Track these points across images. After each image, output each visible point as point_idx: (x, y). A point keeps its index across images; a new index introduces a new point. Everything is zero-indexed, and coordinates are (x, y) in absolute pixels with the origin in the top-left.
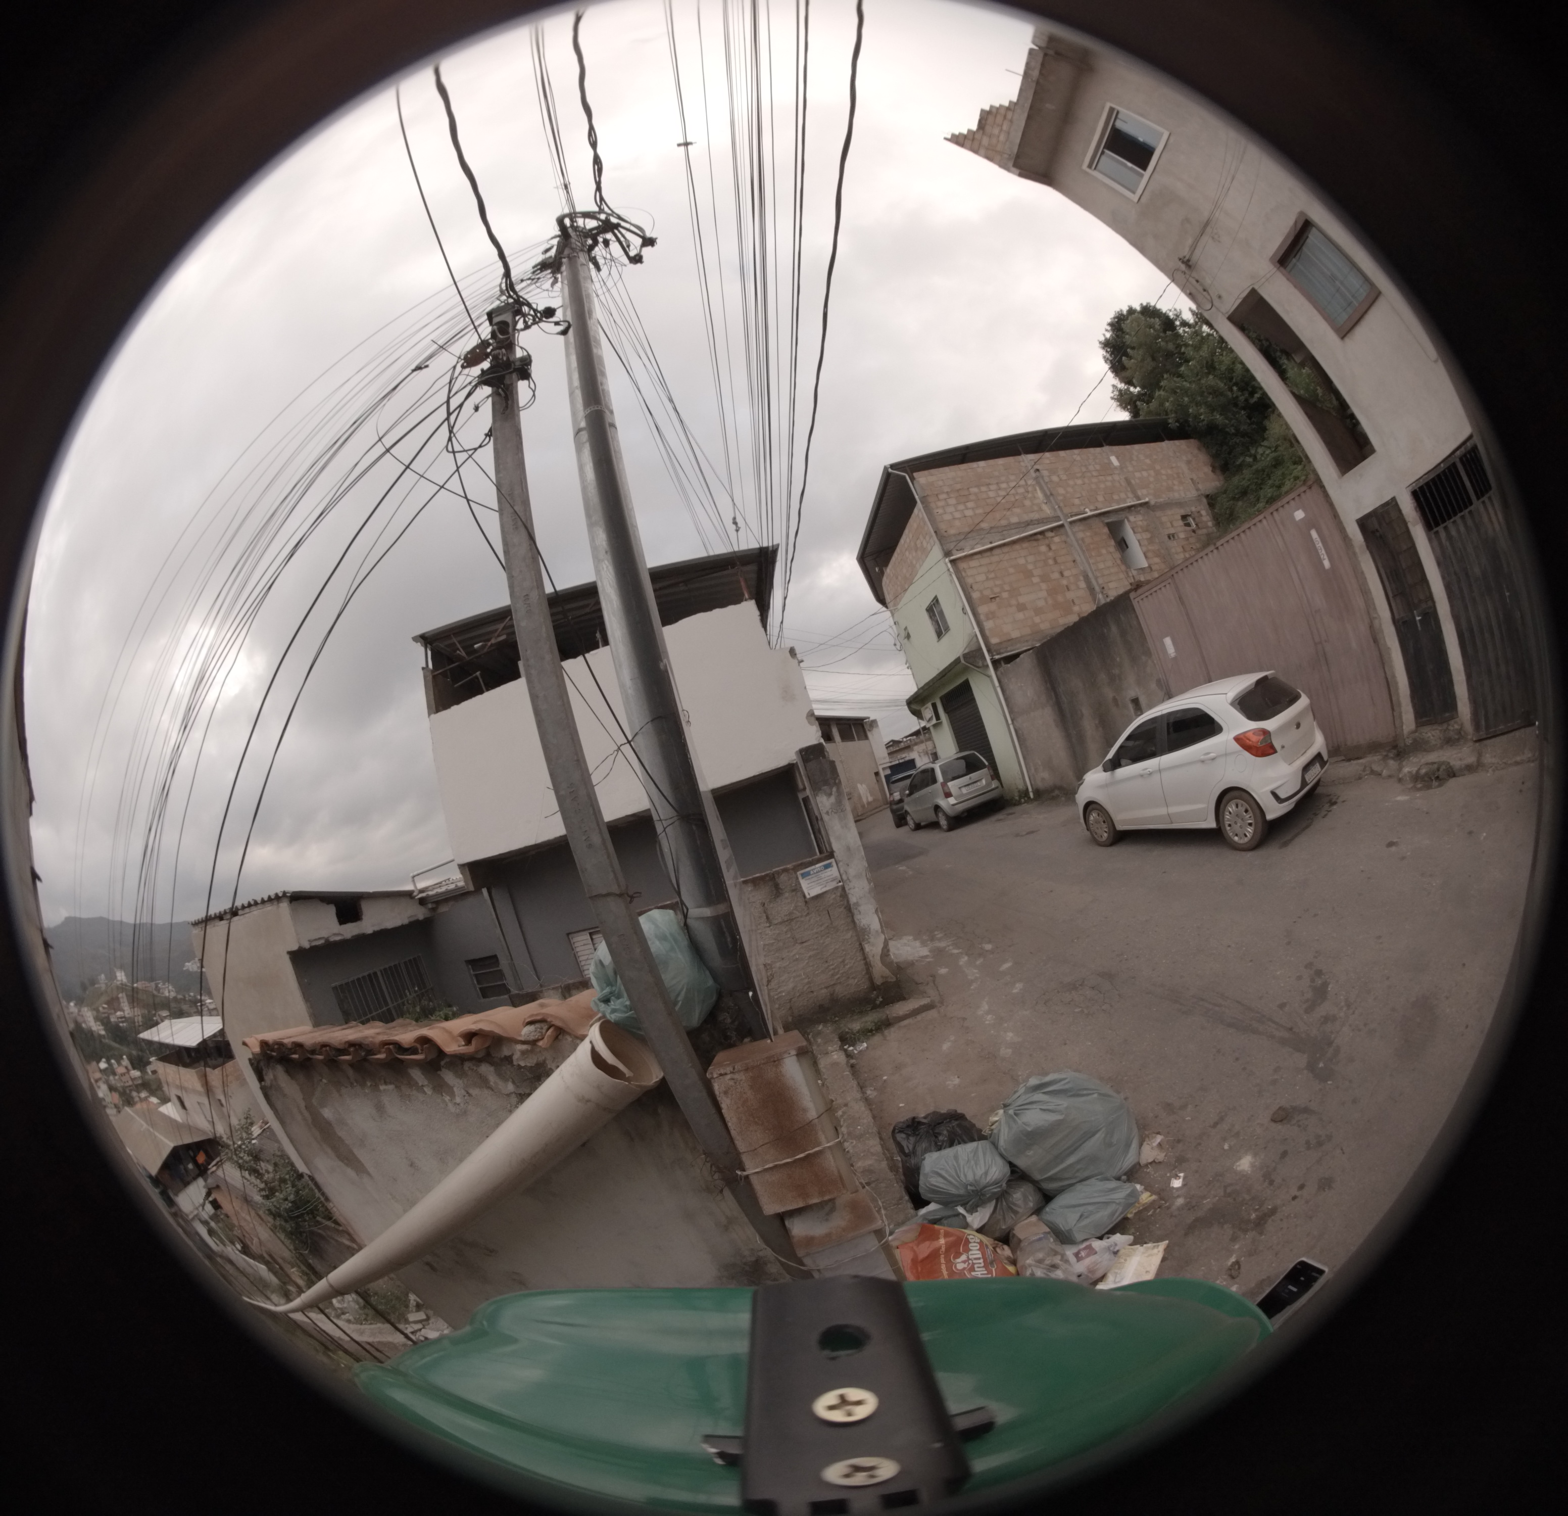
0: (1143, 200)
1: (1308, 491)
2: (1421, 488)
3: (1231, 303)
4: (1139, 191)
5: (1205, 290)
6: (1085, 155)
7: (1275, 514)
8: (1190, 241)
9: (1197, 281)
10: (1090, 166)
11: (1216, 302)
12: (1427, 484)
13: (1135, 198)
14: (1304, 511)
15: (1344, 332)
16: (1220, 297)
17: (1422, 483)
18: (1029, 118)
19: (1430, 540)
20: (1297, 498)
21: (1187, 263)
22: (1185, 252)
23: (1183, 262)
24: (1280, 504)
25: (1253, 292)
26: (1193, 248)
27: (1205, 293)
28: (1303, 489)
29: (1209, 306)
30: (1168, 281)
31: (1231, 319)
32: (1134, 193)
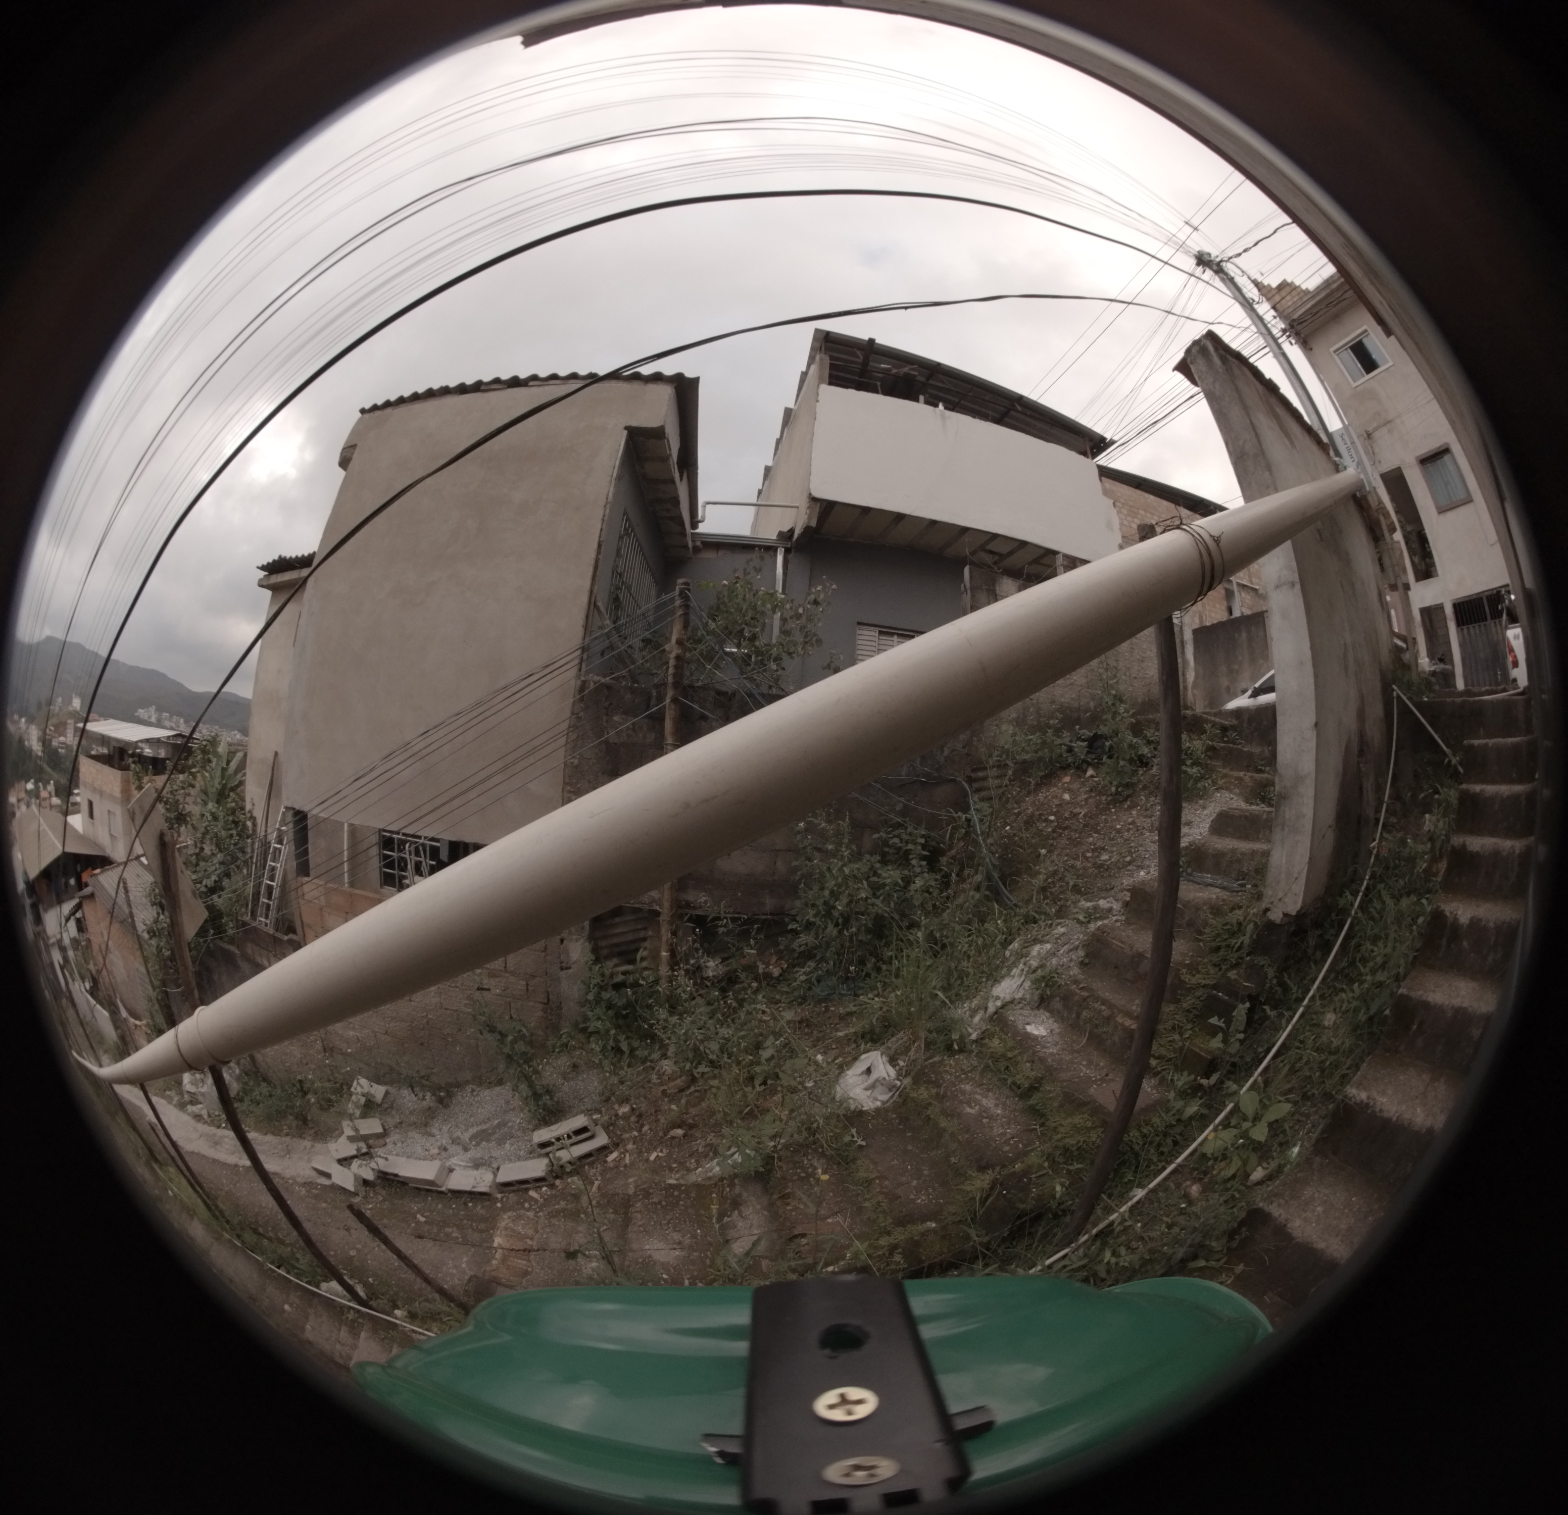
2: (1459, 604)
3: (1386, 468)
8: (1375, 425)
11: (1377, 464)
12: (1463, 603)
15: (1442, 511)
16: (1380, 462)
17: (1460, 601)
19: (1458, 632)
21: (1370, 436)
22: (1370, 429)
23: (1367, 434)
25: (1400, 469)
26: (1375, 430)
27: (1373, 456)
29: (1373, 463)
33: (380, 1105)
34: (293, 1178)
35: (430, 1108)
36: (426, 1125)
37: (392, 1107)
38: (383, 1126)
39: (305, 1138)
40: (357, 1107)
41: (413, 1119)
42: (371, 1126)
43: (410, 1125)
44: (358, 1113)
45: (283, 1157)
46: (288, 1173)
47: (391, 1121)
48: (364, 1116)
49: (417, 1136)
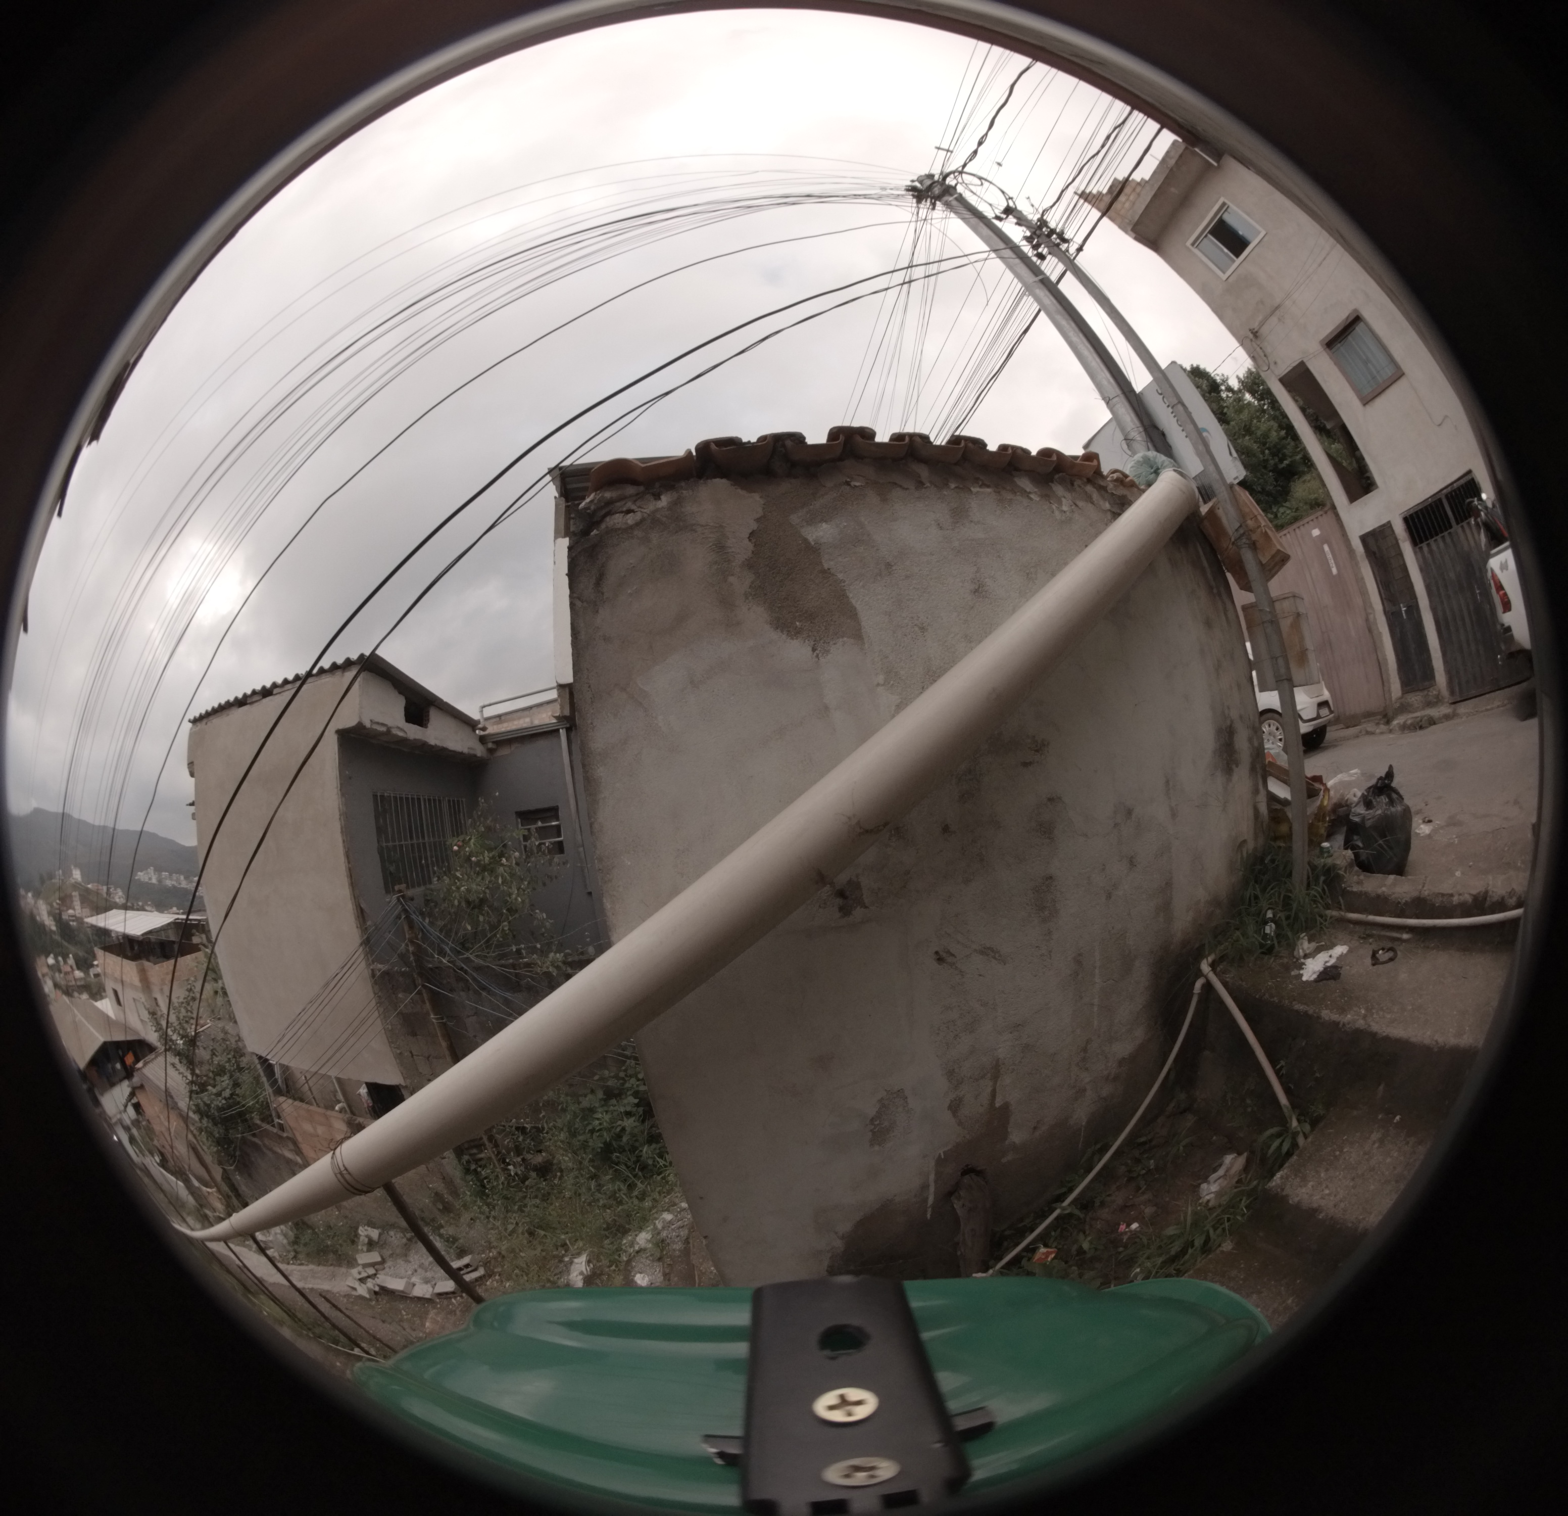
0: (1230, 280)
1: (1324, 515)
2: (1411, 516)
3: (1284, 368)
4: (1229, 273)
5: (1265, 356)
6: (1190, 236)
7: (1297, 530)
8: (1260, 318)
9: (1261, 348)
10: (1193, 244)
11: (1272, 366)
12: (1416, 513)
13: (1224, 277)
14: (1320, 529)
15: (1366, 401)
16: (1275, 363)
17: (1412, 512)
18: (1155, 196)
19: (1415, 553)
20: (1315, 520)
21: (1255, 334)
22: (1255, 326)
23: (1252, 333)
24: (1301, 523)
25: (1302, 364)
26: (1262, 324)
27: (1265, 358)
28: (1320, 513)
29: (1266, 368)
30: (1237, 344)
31: (1282, 380)
32: (1224, 272)
33: (377, 1243)
34: (338, 1293)
35: (406, 1245)
36: (406, 1255)
37: (385, 1243)
38: (382, 1257)
39: (342, 1266)
40: (363, 1245)
41: (398, 1251)
42: (375, 1257)
43: (397, 1255)
44: (365, 1249)
45: (331, 1280)
46: (335, 1290)
47: (387, 1252)
48: (369, 1251)
49: (402, 1263)
